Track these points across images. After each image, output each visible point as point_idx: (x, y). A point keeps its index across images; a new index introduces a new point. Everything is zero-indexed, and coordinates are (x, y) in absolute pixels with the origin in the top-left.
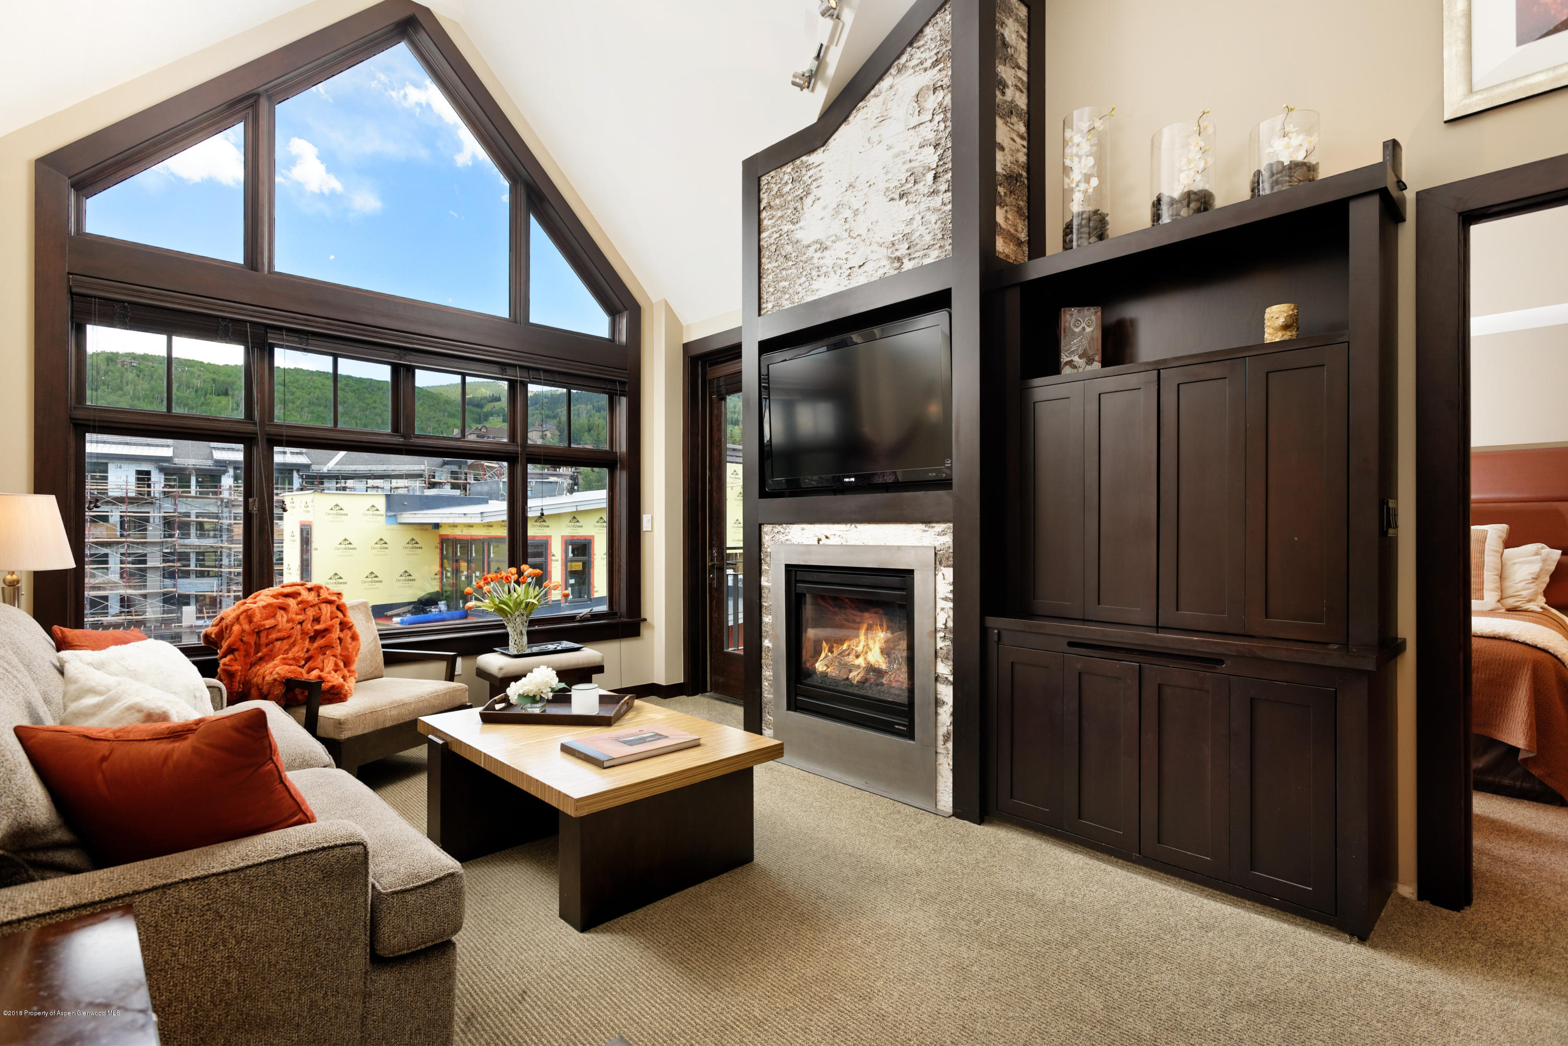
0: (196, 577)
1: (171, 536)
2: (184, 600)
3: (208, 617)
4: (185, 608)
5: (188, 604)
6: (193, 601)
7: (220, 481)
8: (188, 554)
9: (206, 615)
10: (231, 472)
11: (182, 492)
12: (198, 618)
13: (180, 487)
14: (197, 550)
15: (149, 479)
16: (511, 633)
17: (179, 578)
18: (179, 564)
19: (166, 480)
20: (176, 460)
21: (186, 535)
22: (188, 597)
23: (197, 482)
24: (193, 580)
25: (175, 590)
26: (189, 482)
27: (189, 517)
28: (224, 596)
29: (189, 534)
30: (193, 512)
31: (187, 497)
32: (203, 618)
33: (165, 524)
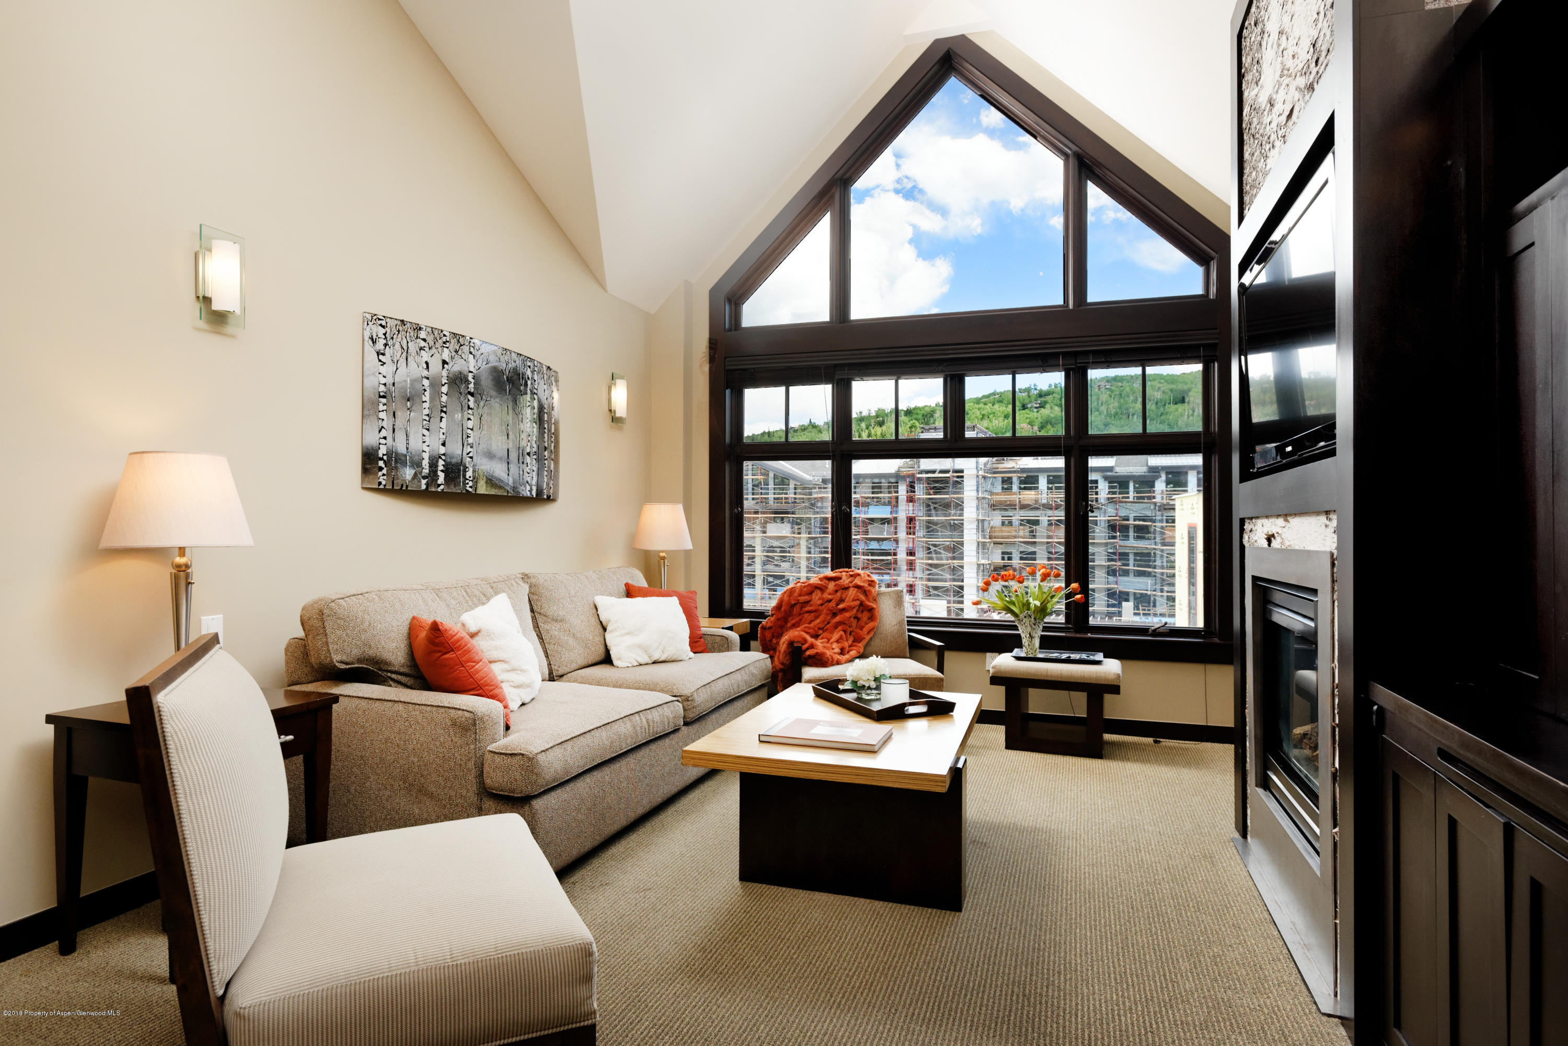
0: (1135, 576)
1: (1114, 537)
2: (1124, 596)
3: (1144, 614)
4: (1124, 604)
5: (1127, 600)
6: (1131, 598)
7: (1153, 486)
8: (1127, 554)
9: (1141, 612)
10: (1163, 477)
11: (1123, 498)
12: (1135, 614)
13: (1120, 493)
14: (1135, 551)
15: (1097, 487)
16: (1023, 635)
17: (1120, 575)
18: (1119, 563)
19: (1110, 487)
20: (1117, 469)
21: (1127, 537)
22: (1127, 594)
23: (1135, 487)
24: (1131, 578)
25: (1116, 586)
26: (1128, 488)
27: (1128, 520)
28: (1158, 596)
29: (1128, 536)
30: (1131, 516)
31: (1126, 502)
32: (1139, 614)
33: (1109, 526)
